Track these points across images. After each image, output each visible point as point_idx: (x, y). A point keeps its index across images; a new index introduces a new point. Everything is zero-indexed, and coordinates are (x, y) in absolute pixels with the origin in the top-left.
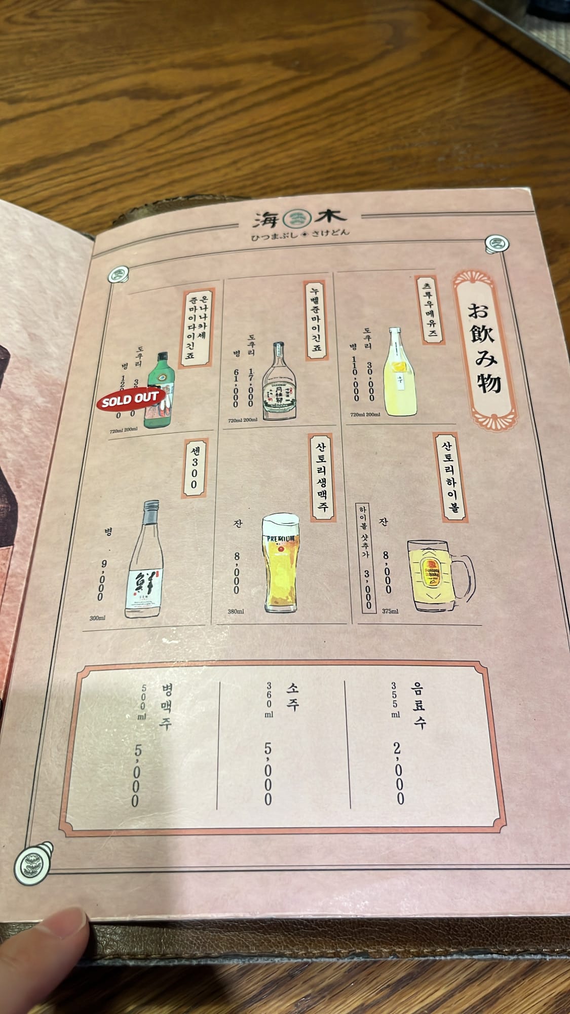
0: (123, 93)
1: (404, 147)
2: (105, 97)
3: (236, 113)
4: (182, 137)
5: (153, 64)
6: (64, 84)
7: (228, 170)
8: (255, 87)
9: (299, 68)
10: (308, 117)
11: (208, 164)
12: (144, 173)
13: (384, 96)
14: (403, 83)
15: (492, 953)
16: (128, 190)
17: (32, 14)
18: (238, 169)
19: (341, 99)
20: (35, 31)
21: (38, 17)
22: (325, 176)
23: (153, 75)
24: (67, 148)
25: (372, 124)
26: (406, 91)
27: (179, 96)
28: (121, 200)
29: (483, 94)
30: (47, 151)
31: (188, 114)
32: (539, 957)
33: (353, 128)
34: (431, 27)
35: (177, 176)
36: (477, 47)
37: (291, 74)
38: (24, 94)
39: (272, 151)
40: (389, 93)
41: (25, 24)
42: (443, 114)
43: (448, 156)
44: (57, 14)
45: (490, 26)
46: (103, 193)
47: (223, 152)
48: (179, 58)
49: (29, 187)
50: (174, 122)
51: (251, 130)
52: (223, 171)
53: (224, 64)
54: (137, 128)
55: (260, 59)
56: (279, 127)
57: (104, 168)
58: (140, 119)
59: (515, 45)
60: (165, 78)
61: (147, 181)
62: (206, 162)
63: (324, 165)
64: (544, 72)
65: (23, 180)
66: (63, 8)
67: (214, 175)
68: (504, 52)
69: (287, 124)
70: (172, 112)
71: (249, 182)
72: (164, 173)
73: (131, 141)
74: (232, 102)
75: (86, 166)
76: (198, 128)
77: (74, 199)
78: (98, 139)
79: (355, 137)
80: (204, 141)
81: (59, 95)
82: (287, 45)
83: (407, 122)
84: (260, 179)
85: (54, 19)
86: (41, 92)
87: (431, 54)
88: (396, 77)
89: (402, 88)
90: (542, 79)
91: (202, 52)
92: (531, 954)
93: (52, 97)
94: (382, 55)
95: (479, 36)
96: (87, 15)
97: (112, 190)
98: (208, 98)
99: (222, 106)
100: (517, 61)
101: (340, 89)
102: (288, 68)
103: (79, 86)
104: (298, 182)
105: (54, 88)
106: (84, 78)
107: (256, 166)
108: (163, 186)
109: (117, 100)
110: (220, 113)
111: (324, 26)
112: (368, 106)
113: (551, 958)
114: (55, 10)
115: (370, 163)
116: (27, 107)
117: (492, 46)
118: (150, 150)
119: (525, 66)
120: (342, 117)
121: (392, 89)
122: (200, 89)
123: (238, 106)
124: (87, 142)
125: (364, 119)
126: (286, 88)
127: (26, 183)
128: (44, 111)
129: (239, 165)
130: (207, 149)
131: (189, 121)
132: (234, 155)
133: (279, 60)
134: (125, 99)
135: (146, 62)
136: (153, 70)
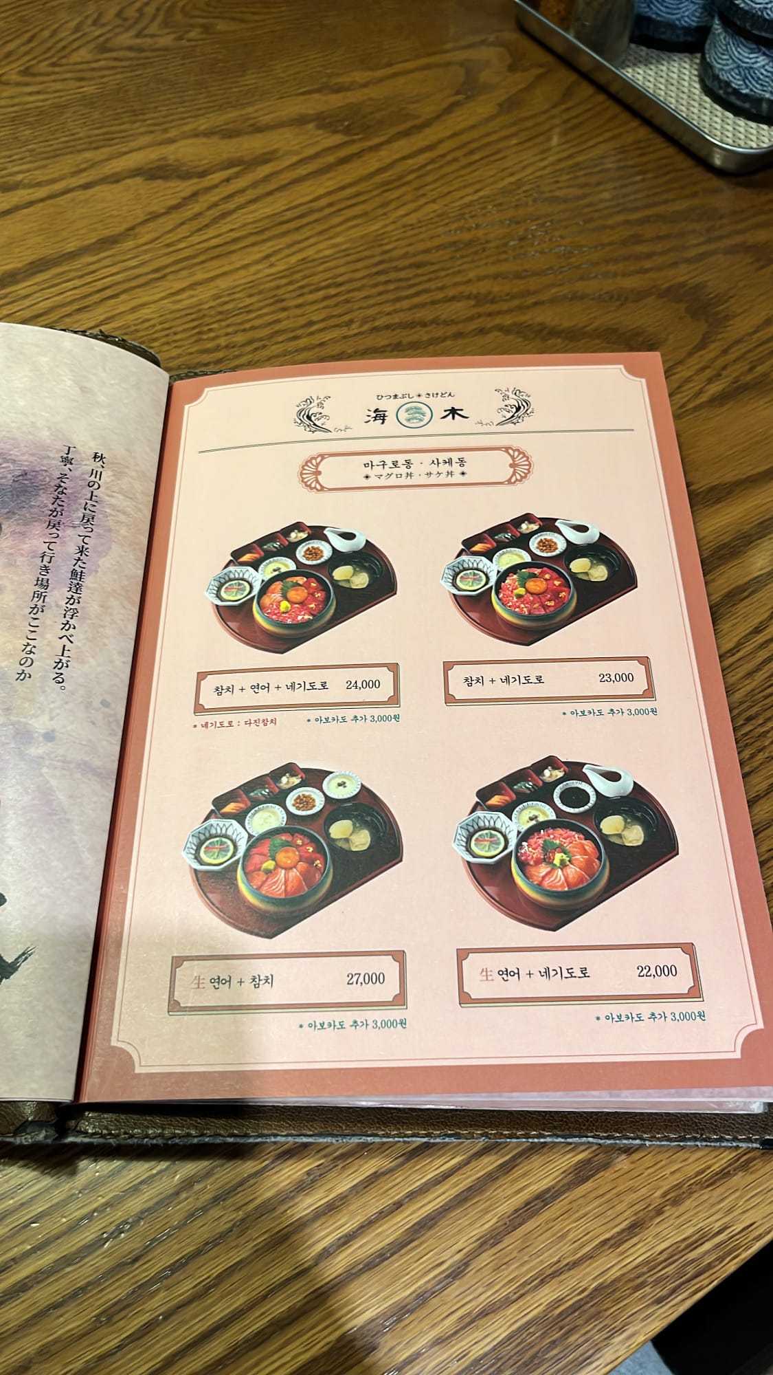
0: (136, 172)
1: (469, 229)
2: (115, 179)
3: (269, 194)
4: (206, 226)
5: (172, 133)
6: (67, 163)
7: (260, 267)
8: (295, 159)
9: (347, 131)
10: (358, 195)
11: (237, 260)
12: (161, 274)
13: (449, 163)
14: (474, 145)
15: (587, 1137)
16: (144, 296)
17: (26, 72)
18: (272, 265)
19: (397, 170)
20: (31, 94)
21: (34, 75)
22: (374, 270)
23: (172, 147)
24: (71, 247)
25: (434, 201)
26: (476, 157)
27: (202, 174)
28: (134, 310)
29: (570, 157)
30: (47, 252)
31: (213, 197)
32: (638, 1142)
33: (411, 206)
34: (512, 68)
35: (200, 276)
36: (568, 94)
37: (338, 139)
38: (19, 177)
39: (312, 240)
40: (456, 160)
41: (18, 84)
42: (519, 184)
43: (522, 239)
44: (57, 69)
45: (585, 66)
46: (112, 301)
47: (253, 245)
48: (203, 124)
50: (196, 208)
51: (289, 215)
52: (253, 269)
53: (258, 129)
54: (154, 217)
55: (301, 121)
56: (321, 209)
57: (114, 269)
58: (157, 207)
59: (613, 89)
60: (186, 151)
61: (164, 284)
62: (234, 257)
63: (373, 256)
64: (647, 122)
66: (64, 61)
67: (242, 273)
68: (601, 98)
69: (330, 205)
70: (195, 195)
71: (284, 281)
72: (185, 273)
73: (146, 234)
74: (267, 178)
75: (93, 267)
76: (224, 215)
78: (107, 233)
79: (412, 219)
80: (232, 230)
81: (62, 178)
82: (333, 102)
83: (475, 197)
84: (298, 276)
85: (53, 77)
86: (40, 176)
87: (510, 105)
88: (465, 138)
89: (472, 152)
90: (644, 132)
91: (232, 114)
92: (629, 1138)
93: (54, 181)
94: (449, 110)
95: (571, 77)
96: (93, 69)
97: (123, 297)
98: (237, 176)
99: (255, 185)
100: (616, 109)
101: (396, 157)
102: (335, 132)
103: (84, 166)
104: (340, 280)
105: (54, 170)
106: (88, 155)
107: (293, 260)
108: (183, 290)
109: (128, 181)
110: (250, 194)
111: (379, 73)
112: (429, 179)
113: (650, 1143)
114: (54, 65)
115: (427, 251)
116: (22, 195)
117: (587, 90)
118: (168, 245)
119: (625, 116)
120: (396, 194)
121: (458, 153)
122: (230, 164)
123: (272, 186)
124: (93, 238)
125: (424, 195)
126: (331, 159)
128: (42, 200)
129: (273, 259)
130: (235, 240)
131: (215, 205)
132: (267, 248)
133: (324, 121)
134: (138, 180)
135: (165, 131)
136: (172, 141)
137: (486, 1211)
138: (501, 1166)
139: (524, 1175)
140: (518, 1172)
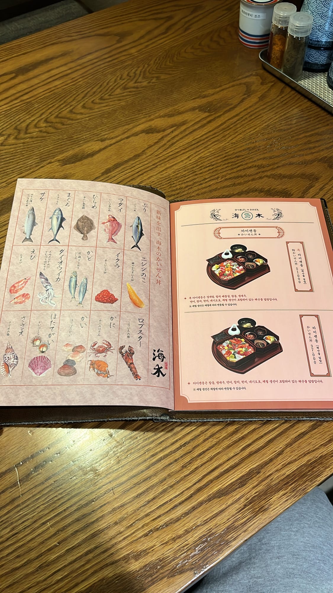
0: (143, 131)
1: (253, 143)
2: (136, 134)
3: (187, 135)
4: (168, 148)
5: (152, 117)
6: (120, 130)
7: (186, 161)
8: (193, 123)
9: (209, 111)
10: (215, 134)
11: (179, 159)
12: (156, 166)
13: (244, 120)
14: (251, 113)
16: (151, 173)
17: (101, 99)
18: (190, 160)
19: (227, 124)
20: (104, 107)
21: (104, 100)
22: (224, 159)
23: (153, 122)
24: (126, 159)
25: (240, 134)
26: (253, 117)
27: (164, 130)
28: (149, 178)
29: (285, 114)
30: (119, 161)
31: (168, 138)
33: (233, 136)
34: (262, 84)
35: (168, 166)
36: (282, 92)
37: (207, 114)
38: (106, 136)
39: (202, 151)
40: (246, 119)
41: (100, 103)
42: (268, 126)
43: (271, 145)
44: (111, 97)
45: (287, 82)
46: (142, 176)
47: (183, 153)
48: (162, 113)
49: (115, 176)
50: (164, 142)
51: (193, 142)
52: (185, 162)
53: (180, 113)
54: (150, 146)
55: (193, 109)
56: (204, 139)
57: (140, 165)
58: (151, 142)
59: (298, 89)
60: (158, 123)
61: (157, 169)
62: (178, 158)
63: (222, 155)
65: (112, 174)
66: (113, 94)
67: (181, 163)
68: (293, 92)
69: (207, 138)
70: (162, 138)
71: (195, 165)
72: (163, 165)
73: (149, 152)
74: (185, 130)
75: (134, 165)
76: (173, 144)
77: (132, 180)
78: (136, 153)
79: (234, 141)
80: (176, 149)
81: (119, 136)
82: (204, 101)
83: (254, 131)
84: (199, 163)
85: (110, 100)
86: (112, 135)
87: (262, 98)
88: (249, 111)
89: (251, 116)
91: (171, 109)
93: (117, 137)
94: (242, 101)
95: (283, 85)
96: (123, 96)
97: (145, 174)
98: (175, 130)
99: (181, 133)
101: (226, 119)
102: (205, 112)
103: (126, 130)
104: (213, 163)
105: (116, 133)
106: (127, 127)
107: (197, 158)
108: (163, 170)
109: (141, 135)
110: (180, 136)
111: (218, 89)
112: (238, 126)
114: (110, 95)
115: (240, 151)
116: (107, 142)
117: (288, 89)
118: (156, 156)
119: (302, 98)
120: (228, 132)
121: (247, 116)
122: (172, 126)
123: (187, 132)
124: (132, 155)
125: (237, 132)
126: (205, 122)
127: (114, 175)
128: (114, 144)
129: (190, 158)
130: (177, 152)
131: (169, 141)
132: (188, 155)
133: (201, 109)
134: (144, 134)
135: (150, 116)
136: (153, 120)
137: (287, 438)
138: (290, 426)
139: (297, 428)
140: (295, 427)
